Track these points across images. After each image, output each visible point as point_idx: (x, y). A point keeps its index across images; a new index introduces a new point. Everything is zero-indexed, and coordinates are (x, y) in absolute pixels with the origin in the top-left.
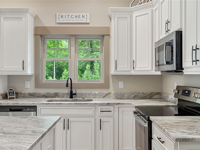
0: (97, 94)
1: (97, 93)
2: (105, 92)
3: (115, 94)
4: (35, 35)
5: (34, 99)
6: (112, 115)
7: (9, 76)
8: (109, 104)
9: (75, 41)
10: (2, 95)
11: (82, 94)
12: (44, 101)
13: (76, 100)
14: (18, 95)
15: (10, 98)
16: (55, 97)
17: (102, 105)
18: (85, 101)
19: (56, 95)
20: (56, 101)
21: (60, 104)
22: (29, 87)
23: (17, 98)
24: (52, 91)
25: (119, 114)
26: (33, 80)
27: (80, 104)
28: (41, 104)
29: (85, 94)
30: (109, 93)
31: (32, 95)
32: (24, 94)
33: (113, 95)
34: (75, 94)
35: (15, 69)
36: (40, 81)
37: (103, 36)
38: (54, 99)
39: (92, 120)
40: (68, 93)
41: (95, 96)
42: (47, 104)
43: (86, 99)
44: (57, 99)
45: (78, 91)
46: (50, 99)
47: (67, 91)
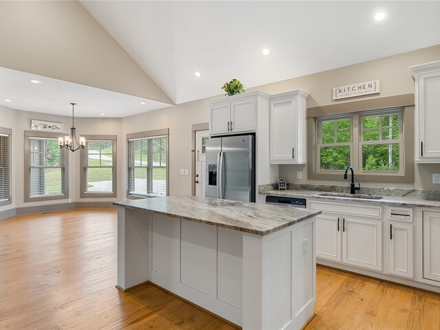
0: (393, 191)
1: (392, 189)
2: (407, 188)
3: (424, 192)
4: (308, 118)
5: (306, 192)
6: (411, 220)
7: (281, 166)
8: (405, 204)
9: (359, 119)
10: (273, 185)
11: (368, 190)
12: (316, 194)
13: (359, 197)
14: (289, 187)
15: (281, 189)
16: (332, 191)
17: (394, 205)
18: (372, 198)
19: (333, 189)
20: (332, 196)
21: (334, 199)
22: (301, 177)
23: (288, 189)
24: (328, 184)
25: (425, 222)
26: (305, 170)
27: (360, 201)
28: (310, 197)
29: (373, 190)
30: (413, 191)
31: (305, 188)
32: (296, 185)
33: (420, 193)
34: (358, 189)
35: (284, 157)
36: (314, 171)
37: (403, 108)
38: (329, 193)
39: (379, 224)
40: (349, 187)
41: (389, 193)
42: (317, 198)
43: (374, 196)
44: (333, 193)
45: (363, 185)
46: (324, 193)
47: (347, 184)
